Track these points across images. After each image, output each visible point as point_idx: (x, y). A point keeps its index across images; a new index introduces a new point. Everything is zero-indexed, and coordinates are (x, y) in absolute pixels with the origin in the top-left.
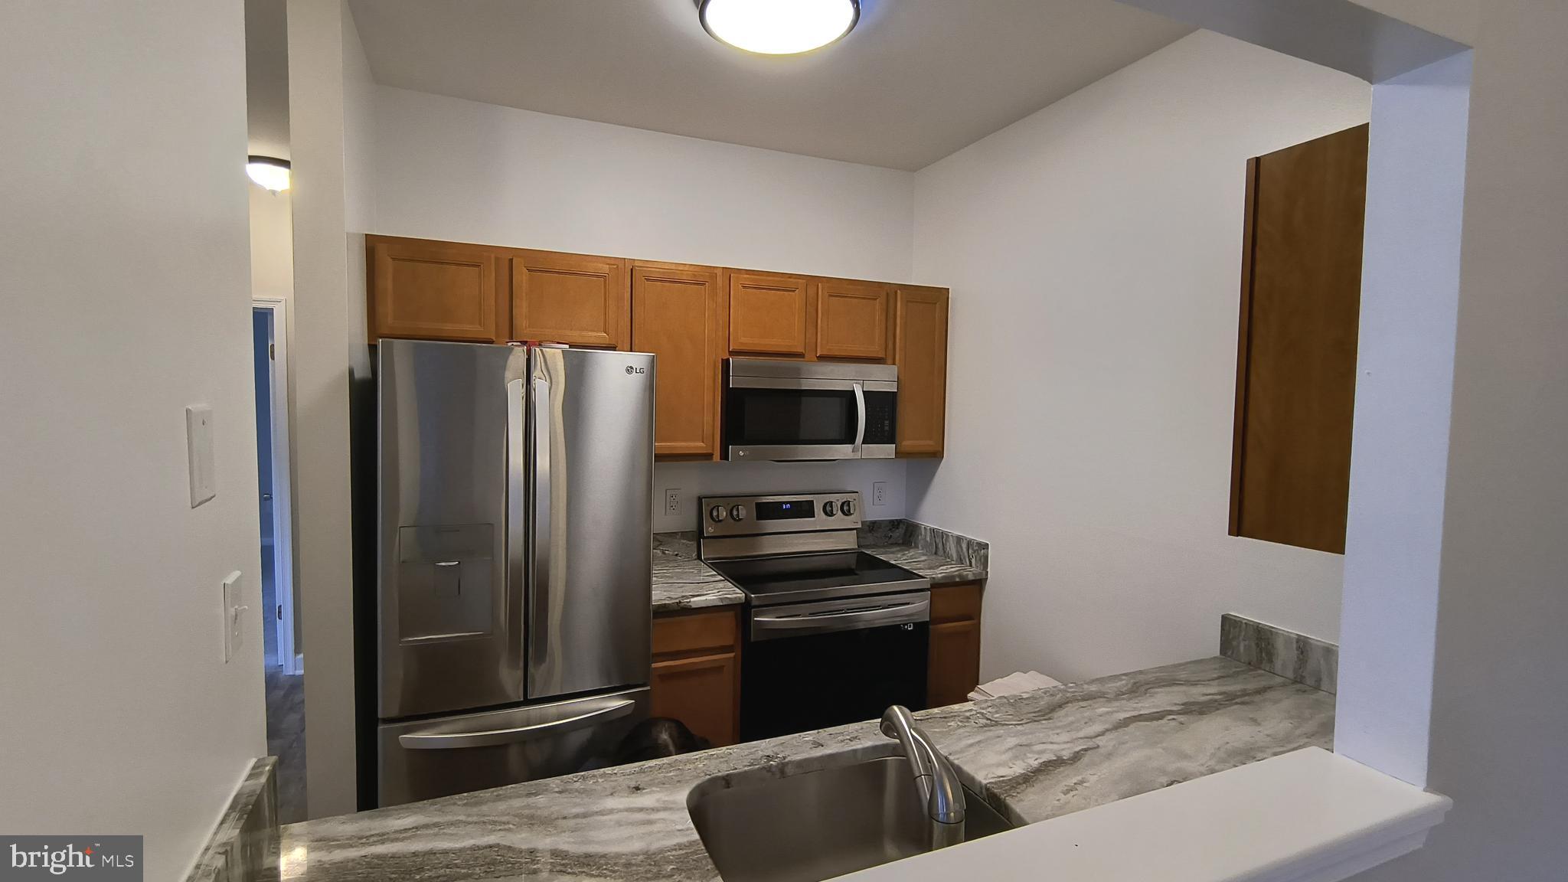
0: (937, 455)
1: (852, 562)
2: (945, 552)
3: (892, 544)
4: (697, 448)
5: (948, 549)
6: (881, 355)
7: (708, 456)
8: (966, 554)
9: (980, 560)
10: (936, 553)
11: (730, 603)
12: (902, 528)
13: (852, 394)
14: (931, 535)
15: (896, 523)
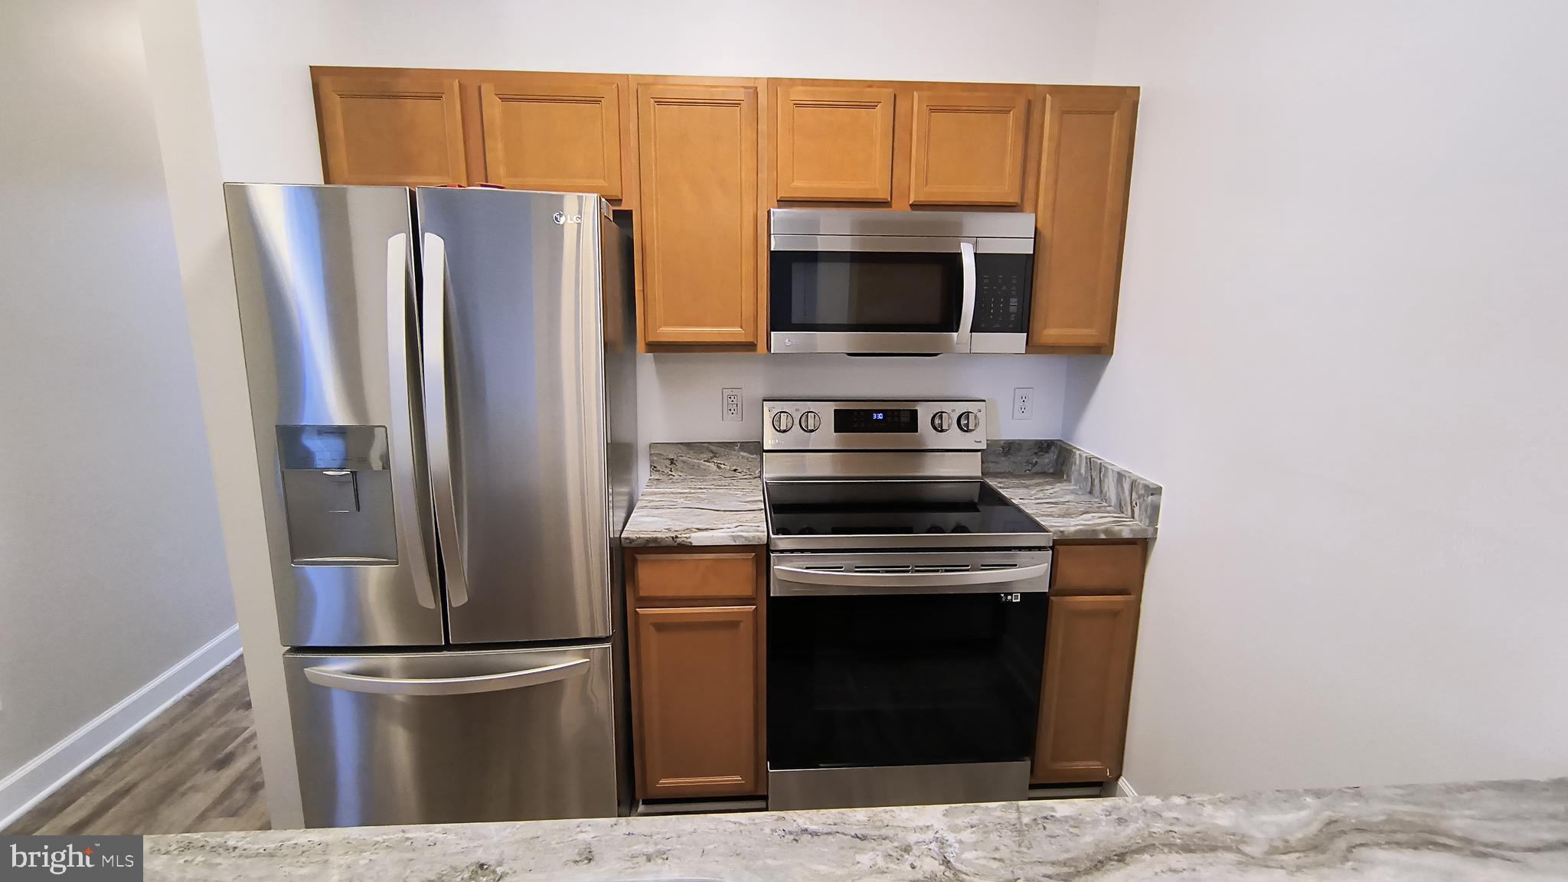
0: (1100, 350)
1: (974, 493)
2: (1101, 492)
3: (1036, 473)
4: (732, 334)
5: (1106, 489)
6: (1013, 199)
7: (750, 346)
8: (1128, 499)
9: (1146, 511)
10: (1091, 492)
11: (747, 543)
12: (1054, 452)
13: (957, 258)
14: (1086, 467)
15: (1045, 445)
